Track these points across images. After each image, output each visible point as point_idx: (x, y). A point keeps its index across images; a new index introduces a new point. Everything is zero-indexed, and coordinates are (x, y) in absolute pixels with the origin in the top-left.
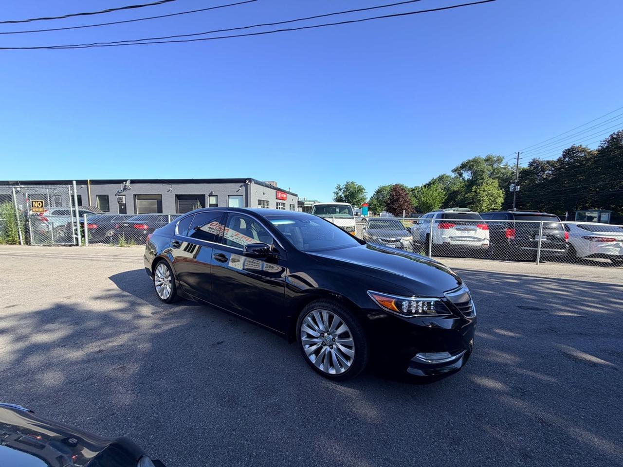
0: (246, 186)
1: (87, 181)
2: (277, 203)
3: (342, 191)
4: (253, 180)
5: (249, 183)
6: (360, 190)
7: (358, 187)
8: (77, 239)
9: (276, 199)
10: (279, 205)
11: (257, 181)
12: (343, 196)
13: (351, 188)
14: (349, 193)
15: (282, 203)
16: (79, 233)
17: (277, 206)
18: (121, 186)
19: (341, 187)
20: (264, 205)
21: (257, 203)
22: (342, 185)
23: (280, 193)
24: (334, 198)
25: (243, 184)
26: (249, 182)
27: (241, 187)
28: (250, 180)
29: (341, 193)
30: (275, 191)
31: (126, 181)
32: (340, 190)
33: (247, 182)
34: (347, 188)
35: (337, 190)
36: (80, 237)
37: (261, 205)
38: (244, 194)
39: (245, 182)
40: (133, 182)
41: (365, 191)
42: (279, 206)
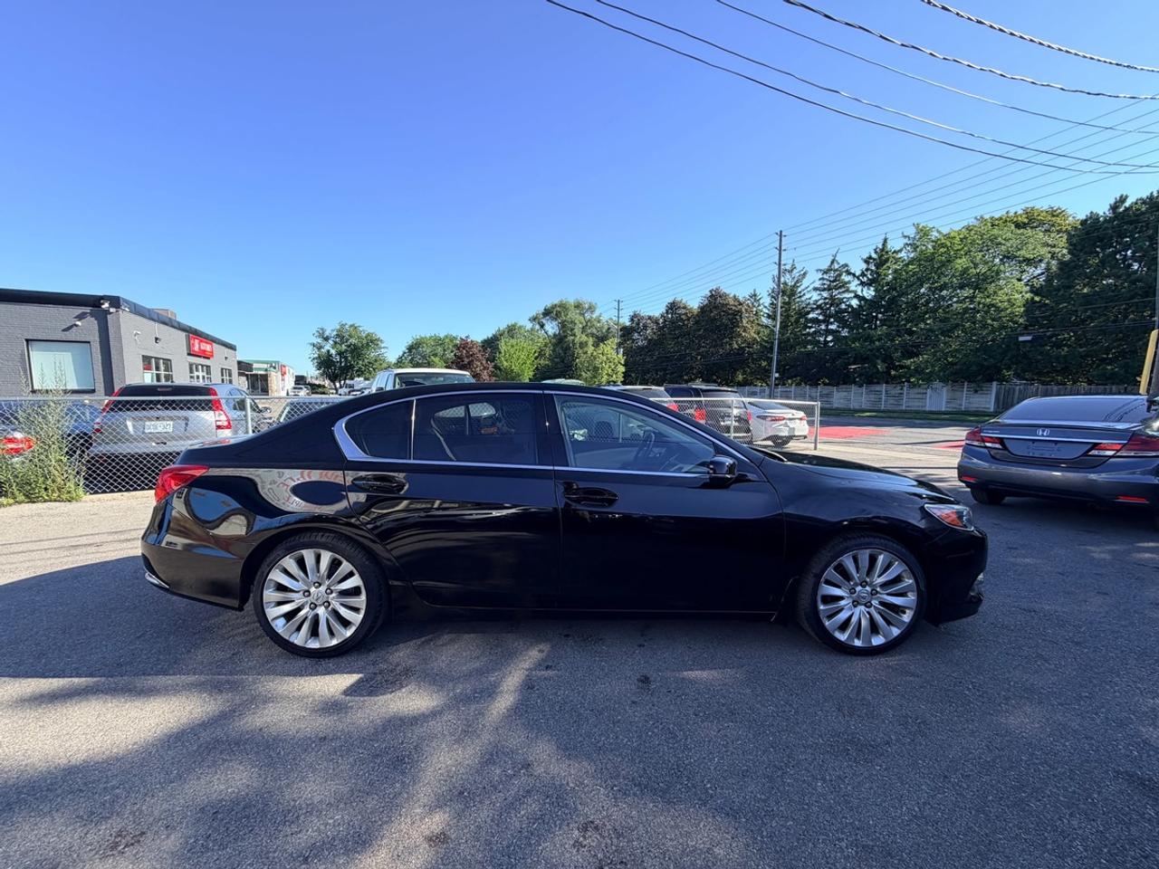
0: (102, 316)
2: (191, 365)
3: (331, 342)
4: (127, 302)
5: (112, 310)
6: (372, 342)
7: (368, 335)
9: (189, 354)
10: (197, 370)
11: (135, 304)
12: (333, 352)
13: (351, 336)
14: (349, 346)
15: (202, 366)
17: (191, 372)
19: (327, 334)
20: (157, 369)
21: (140, 363)
22: (331, 330)
23: (197, 341)
24: (312, 356)
25: (89, 309)
26: (111, 306)
27: (83, 317)
28: (115, 302)
29: (328, 347)
30: (184, 334)
32: (326, 339)
33: (106, 305)
34: (341, 337)
35: (320, 340)
37: (151, 369)
38: (96, 340)
39: (97, 305)
41: (383, 345)
42: (196, 374)
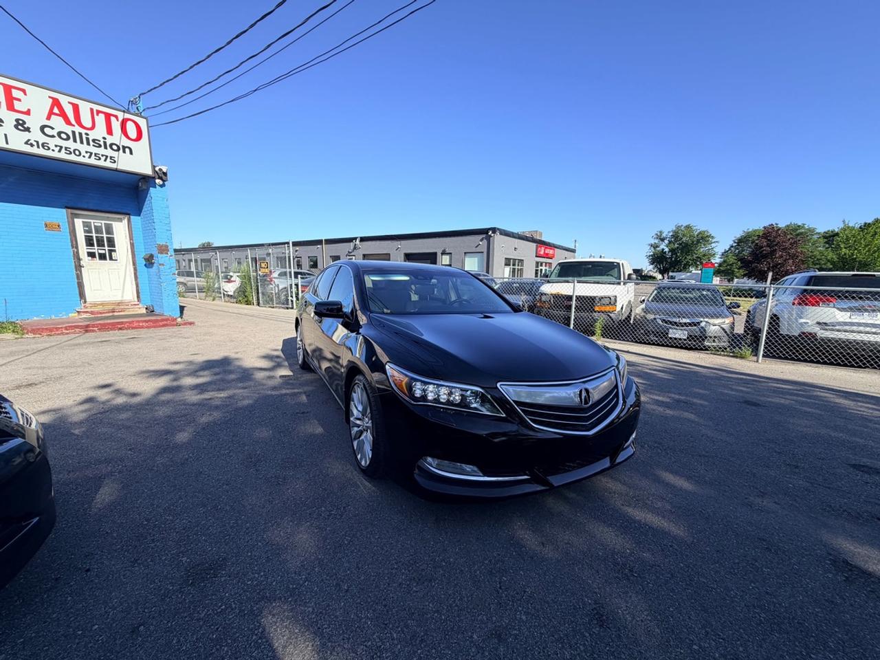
0: (488, 238)
1: (322, 240)
2: (537, 263)
3: (666, 242)
4: (498, 229)
5: (492, 235)
6: (704, 238)
7: (700, 233)
8: (292, 301)
9: (536, 256)
10: (541, 265)
11: (504, 230)
12: (667, 250)
13: (684, 235)
14: (680, 244)
15: (546, 263)
16: (294, 296)
17: (537, 267)
18: (352, 245)
19: (664, 235)
20: (514, 265)
21: (503, 262)
22: (667, 231)
23: (543, 248)
24: (648, 254)
25: (484, 236)
26: (493, 233)
27: (482, 240)
28: (494, 230)
29: (664, 246)
30: (535, 244)
31: (356, 239)
32: (663, 240)
33: (490, 233)
34: (676, 236)
35: (656, 241)
36: (294, 299)
37: (509, 265)
38: (485, 251)
39: (487, 233)
40: (363, 239)
41: (713, 241)
42: (540, 268)
